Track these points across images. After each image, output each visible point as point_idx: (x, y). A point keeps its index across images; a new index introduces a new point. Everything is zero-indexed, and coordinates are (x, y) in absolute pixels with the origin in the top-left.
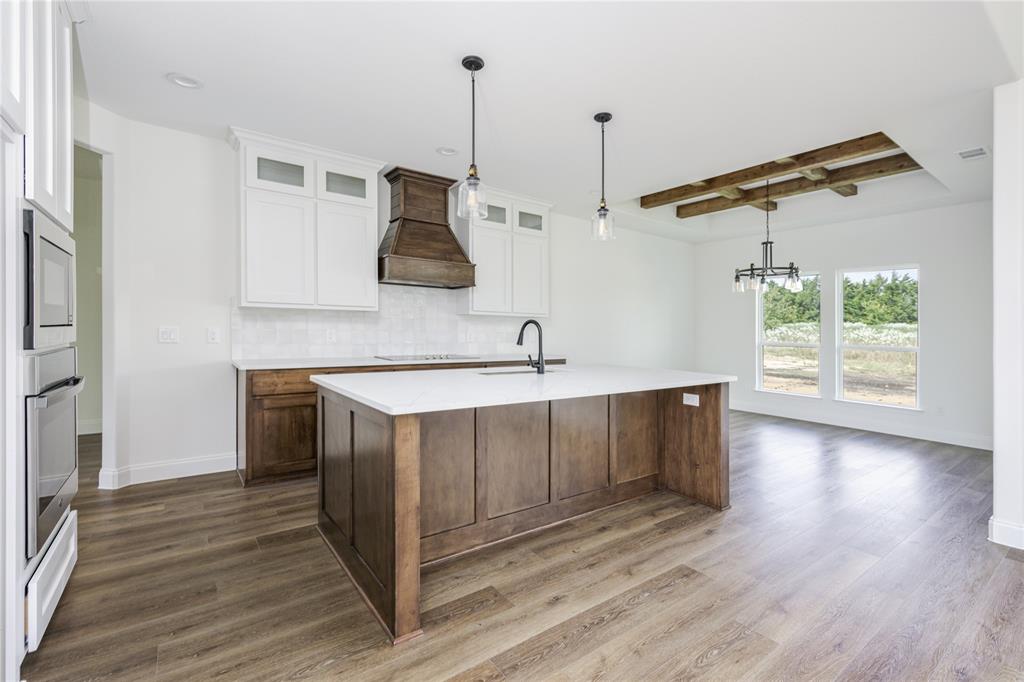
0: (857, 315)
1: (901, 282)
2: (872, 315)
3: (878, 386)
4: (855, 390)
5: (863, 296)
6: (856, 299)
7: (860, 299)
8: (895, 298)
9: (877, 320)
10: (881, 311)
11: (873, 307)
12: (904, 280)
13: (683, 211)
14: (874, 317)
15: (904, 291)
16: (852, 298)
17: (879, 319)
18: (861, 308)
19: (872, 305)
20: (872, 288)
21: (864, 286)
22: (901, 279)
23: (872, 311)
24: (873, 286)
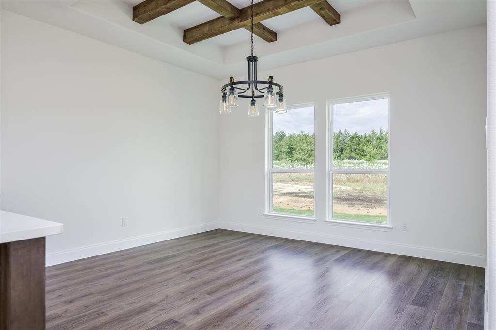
0: (361, 155)
1: (384, 135)
2: (369, 155)
3: (368, 201)
4: (353, 205)
5: (365, 144)
6: (361, 145)
7: (363, 146)
8: (381, 145)
9: (372, 158)
10: (374, 152)
11: (370, 150)
12: (386, 134)
13: (189, 35)
14: (370, 156)
15: (386, 140)
16: (359, 144)
17: (373, 157)
18: (364, 151)
19: (369, 149)
20: (369, 139)
21: (365, 137)
22: (384, 133)
23: (369, 152)
24: (370, 137)
